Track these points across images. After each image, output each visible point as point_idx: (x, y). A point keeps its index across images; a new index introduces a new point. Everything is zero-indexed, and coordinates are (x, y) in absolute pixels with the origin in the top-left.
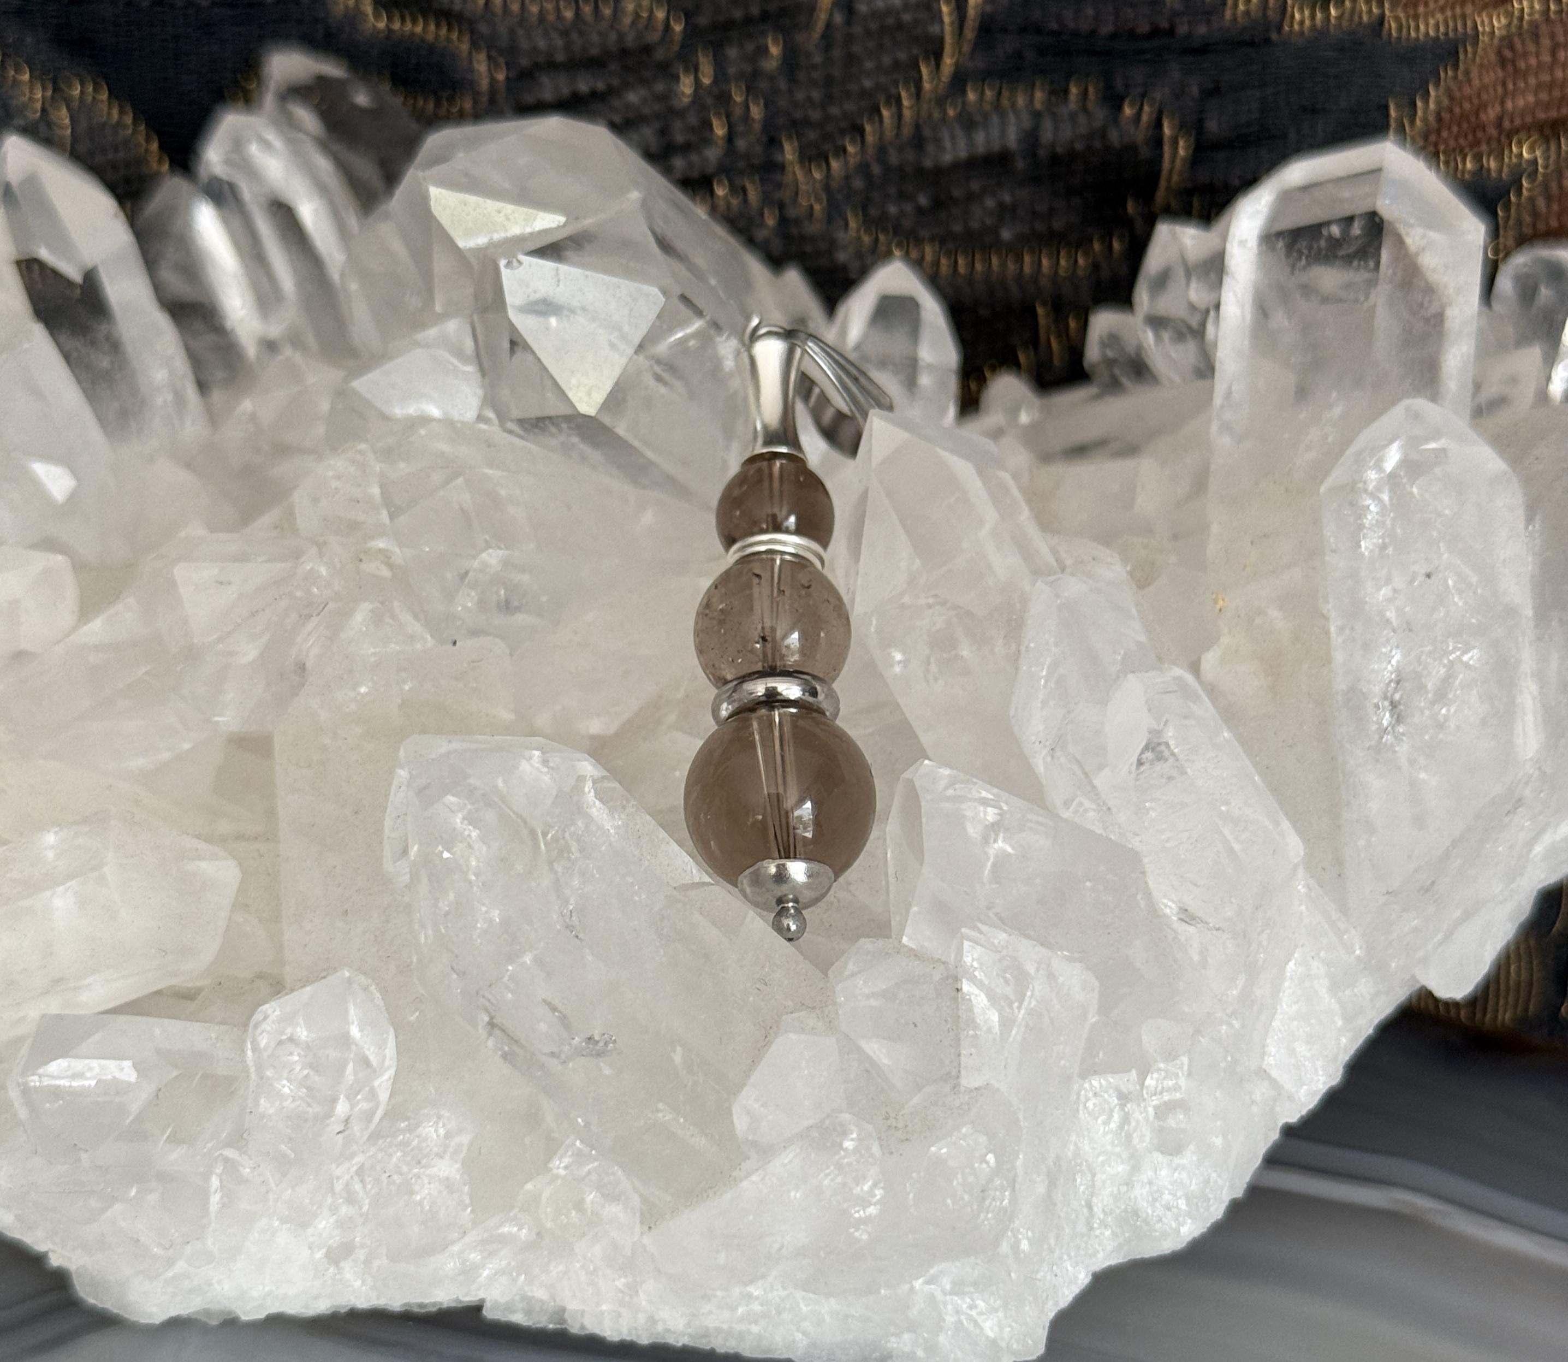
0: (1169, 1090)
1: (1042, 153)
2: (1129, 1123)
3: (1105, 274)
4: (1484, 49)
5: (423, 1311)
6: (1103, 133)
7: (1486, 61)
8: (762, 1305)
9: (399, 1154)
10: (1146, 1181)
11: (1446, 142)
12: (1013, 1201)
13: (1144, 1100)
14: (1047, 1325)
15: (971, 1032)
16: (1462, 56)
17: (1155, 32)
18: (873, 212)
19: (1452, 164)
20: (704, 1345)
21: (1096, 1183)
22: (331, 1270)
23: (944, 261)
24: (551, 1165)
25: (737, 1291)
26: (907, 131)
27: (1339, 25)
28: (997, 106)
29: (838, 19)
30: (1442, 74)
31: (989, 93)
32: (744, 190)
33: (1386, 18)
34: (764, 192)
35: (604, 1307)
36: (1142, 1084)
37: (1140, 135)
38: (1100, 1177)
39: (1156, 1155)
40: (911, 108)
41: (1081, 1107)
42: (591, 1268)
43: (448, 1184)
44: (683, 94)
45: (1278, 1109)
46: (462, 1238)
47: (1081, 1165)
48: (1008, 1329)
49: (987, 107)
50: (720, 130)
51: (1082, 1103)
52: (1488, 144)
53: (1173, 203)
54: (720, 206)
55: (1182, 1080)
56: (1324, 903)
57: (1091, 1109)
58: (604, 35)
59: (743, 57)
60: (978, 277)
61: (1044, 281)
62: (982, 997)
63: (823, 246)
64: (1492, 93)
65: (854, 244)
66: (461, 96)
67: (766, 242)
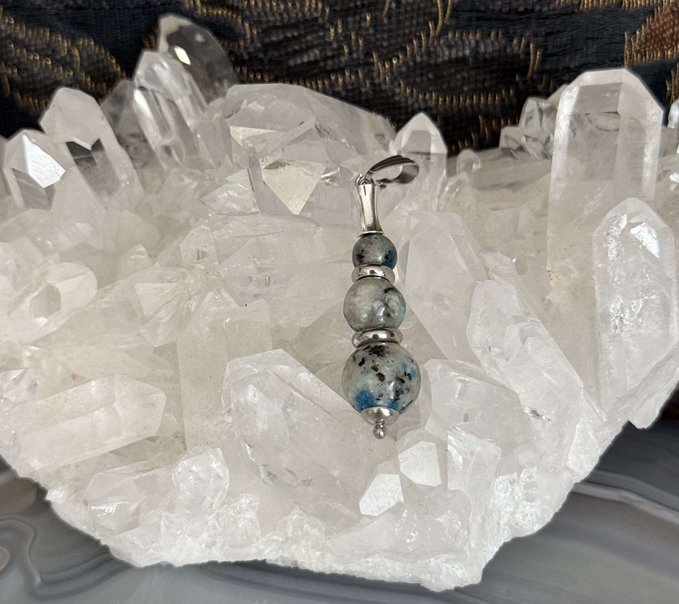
0: (529, 478)
1: (481, 58)
2: (514, 492)
3: (507, 102)
4: (666, 9)
5: (243, 562)
6: (505, 49)
7: (666, 13)
8: (372, 564)
9: (232, 511)
10: (520, 511)
11: (649, 47)
13: (520, 483)
14: (482, 570)
16: (656, 13)
17: (526, 11)
18: (411, 80)
19: (652, 55)
20: (351, 575)
23: (440, 99)
25: (363, 560)
26: (423, 49)
27: (604, 4)
28: (461, 39)
29: (394, 5)
30: (647, 20)
31: (457, 35)
32: (357, 73)
33: (624, 1)
34: (364, 73)
35: (312, 561)
36: (519, 477)
37: (520, 50)
38: (503, 513)
39: (525, 503)
40: (425, 40)
43: (251, 521)
44: (331, 36)
45: (572, 479)
46: (257, 541)
47: (495, 509)
48: (467, 574)
49: (456, 39)
50: (346, 51)
51: (495, 487)
52: (667, 46)
53: (535, 77)
54: (347, 79)
55: (535, 475)
56: (592, 402)
57: (499, 489)
58: (297, 14)
59: (355, 22)
60: (454, 105)
61: (482, 107)
62: (455, 451)
63: (390, 94)
64: (668, 25)
65: (402, 92)
66: (239, 39)
67: (366, 93)
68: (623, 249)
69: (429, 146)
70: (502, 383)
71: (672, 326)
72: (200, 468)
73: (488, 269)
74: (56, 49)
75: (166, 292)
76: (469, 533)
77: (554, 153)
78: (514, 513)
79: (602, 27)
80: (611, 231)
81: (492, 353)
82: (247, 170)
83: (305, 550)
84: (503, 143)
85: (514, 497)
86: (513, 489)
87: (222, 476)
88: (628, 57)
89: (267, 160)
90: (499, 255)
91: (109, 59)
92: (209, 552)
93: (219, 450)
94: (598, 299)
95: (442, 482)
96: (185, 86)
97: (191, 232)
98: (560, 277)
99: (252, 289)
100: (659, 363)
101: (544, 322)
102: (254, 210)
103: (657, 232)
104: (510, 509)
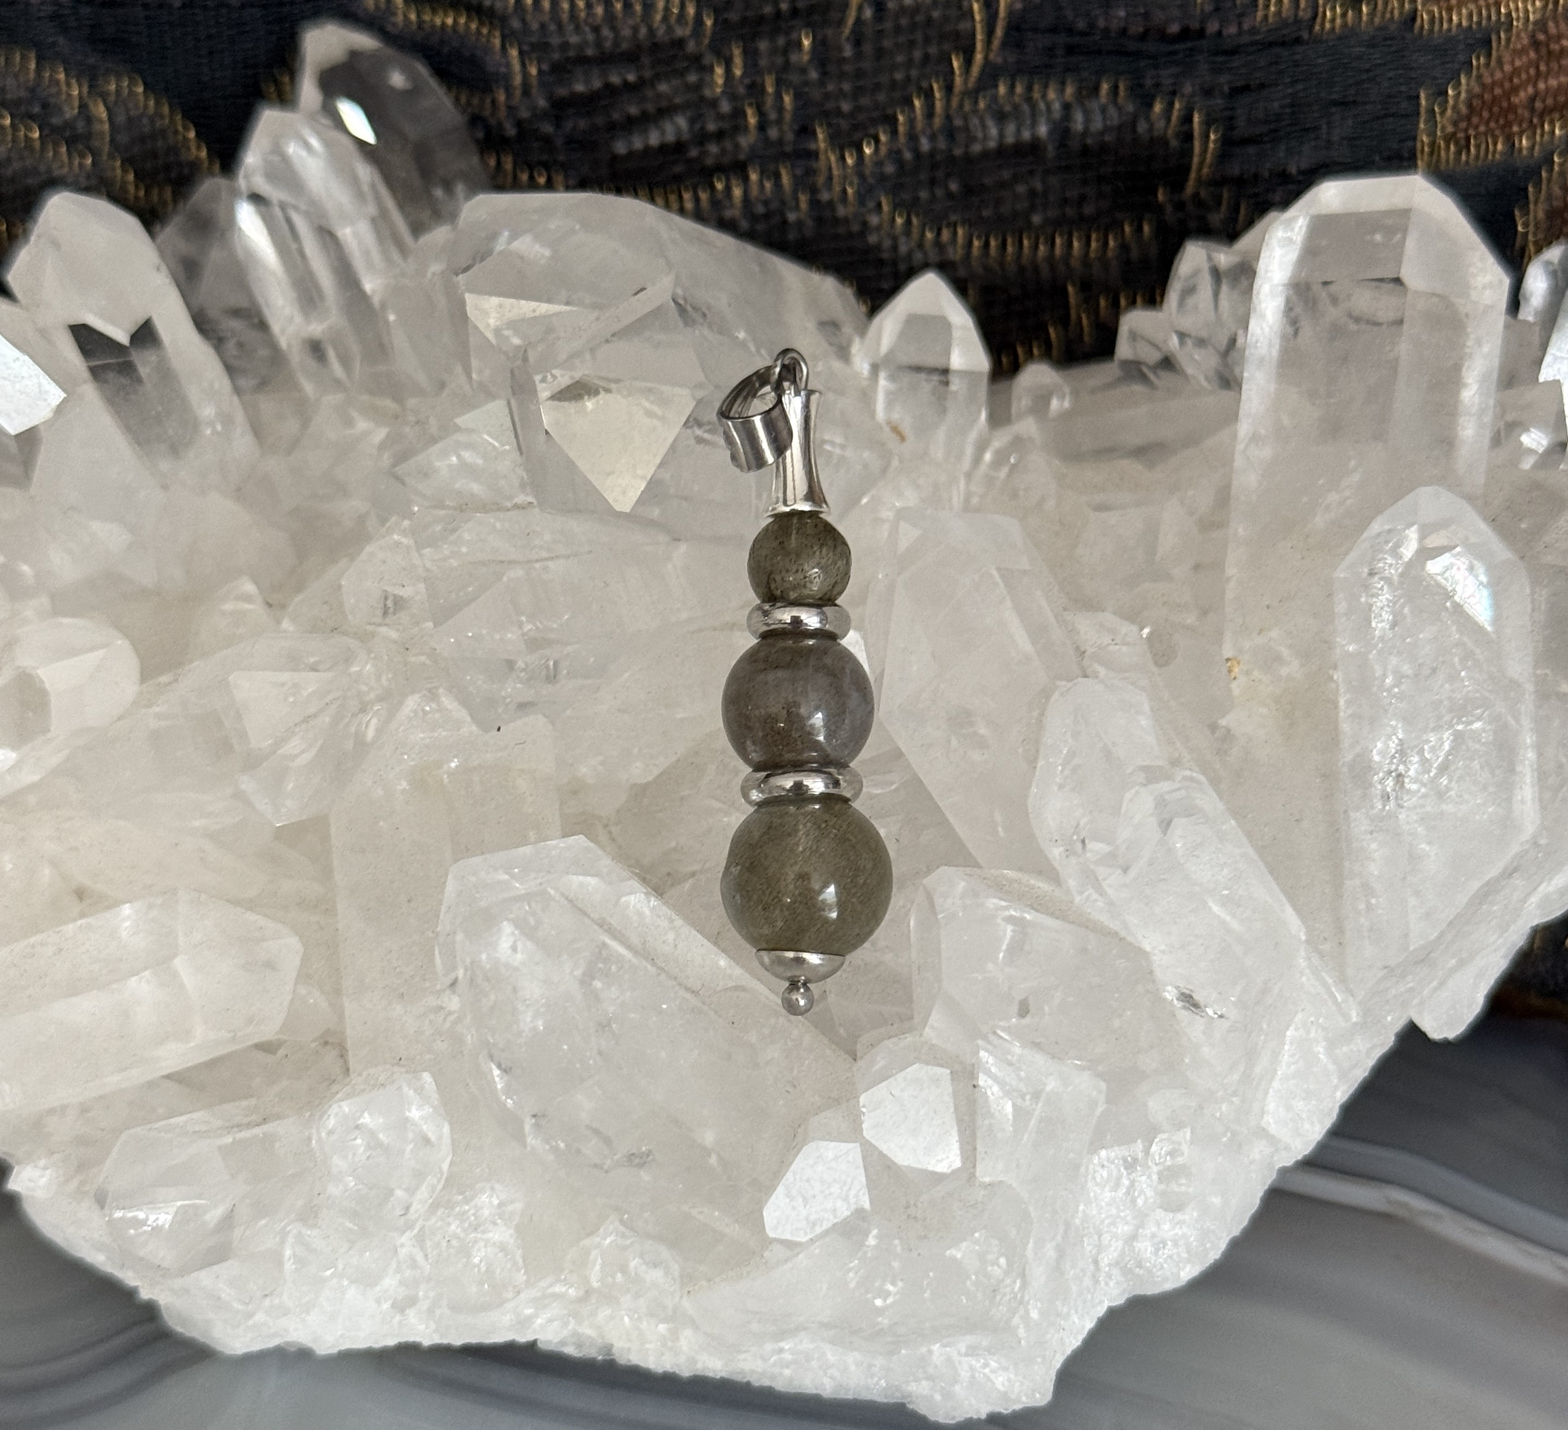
0: (1172, 1156)
1: (1073, 143)
2: (1135, 1187)
3: (1135, 254)
4: (1519, 36)
5: (482, 1344)
6: (1133, 123)
7: (1519, 46)
8: (792, 1354)
9: (457, 1222)
10: (1149, 1233)
11: (1476, 127)
13: (1149, 1166)
14: (1055, 1373)
16: (1494, 44)
17: (1185, 34)
18: (906, 195)
19: (1483, 147)
20: (741, 1379)
21: (1103, 1242)
22: (397, 1316)
23: (976, 243)
25: (769, 1346)
26: (938, 121)
27: (1371, 21)
28: (1028, 99)
29: (868, 13)
30: (1474, 62)
31: (1019, 89)
32: (777, 176)
33: (1419, 13)
34: (794, 176)
35: (648, 1346)
36: (1147, 1153)
37: (1168, 129)
38: (1106, 1237)
39: (1159, 1212)
40: (940, 100)
41: (1089, 1179)
42: (636, 1315)
44: (717, 84)
45: (1274, 1158)
46: (515, 1296)
47: (1088, 1228)
49: (1017, 99)
50: (752, 120)
51: (1090, 1176)
52: (1520, 126)
53: (1203, 194)
54: (754, 191)
55: (1185, 1148)
56: (1324, 974)
57: (1098, 1180)
58: (635, 29)
59: (774, 51)
60: (1009, 258)
61: (1075, 263)
62: (996, 1088)
63: (855, 227)
64: (1524, 76)
65: (886, 226)
66: (495, 87)
67: (800, 224)
68: (1406, 610)
69: (948, 354)
70: (1111, 926)
71: (1519, 798)
72: (381, 1121)
73: (1084, 652)
74: (52, 100)
75: (305, 694)
76: (1024, 1285)
77: (1246, 374)
78: (1133, 1237)
79: (1364, 76)
80: (1381, 565)
81: (1089, 855)
82: (505, 403)
83: (631, 1318)
84: (1123, 349)
85: (1134, 1201)
86: (1133, 1183)
87: (433, 1138)
88: (1426, 149)
89: (554, 377)
90: (1108, 618)
91: (180, 128)
92: (400, 1321)
93: (427, 1077)
94: (1346, 727)
95: (964, 1163)
96: (359, 195)
97: (369, 549)
98: (1256, 674)
99: (513, 689)
100: (1488, 883)
101: (1215, 782)
102: (521, 499)
103: (1490, 569)
104: (1126, 1228)
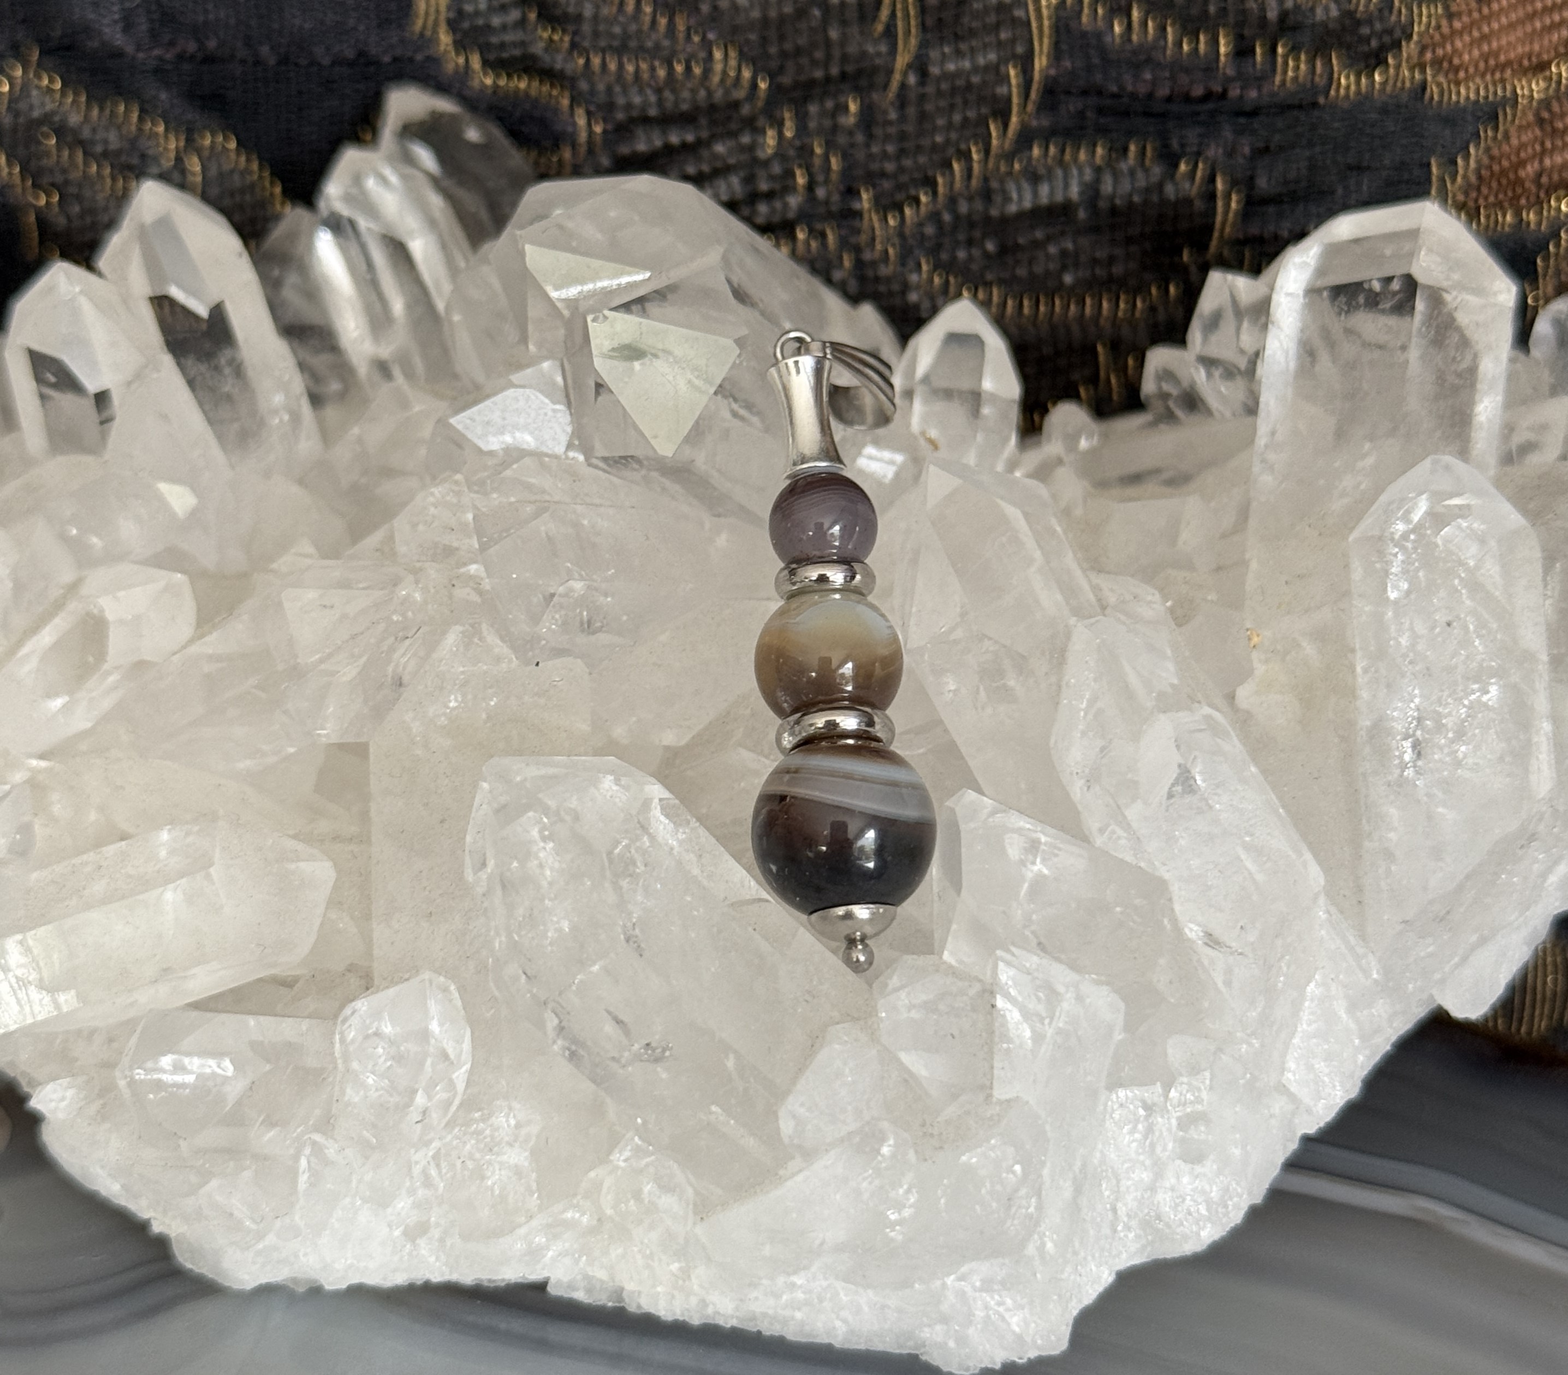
0: (1191, 1102)
1: (1102, 204)
2: (1153, 1133)
3: (1161, 314)
4: (1524, 113)
5: (492, 1285)
6: (1160, 186)
7: (1524, 123)
8: (804, 1293)
9: (473, 1142)
10: (1168, 1185)
11: (1486, 198)
12: (1039, 1208)
13: (1168, 1111)
14: (1071, 1322)
15: (1005, 1046)
16: (1501, 118)
17: (1208, 96)
18: (944, 256)
19: (1491, 220)
20: (751, 1327)
21: (1121, 1189)
22: (408, 1246)
23: (1010, 303)
24: (611, 1158)
25: (781, 1280)
26: (974, 182)
27: (1383, 91)
28: (1061, 162)
29: (912, 79)
30: (1482, 134)
31: (1052, 150)
32: (823, 235)
33: (1429, 84)
34: (839, 235)
35: (659, 1289)
36: (1166, 1097)
37: (1193, 189)
38: (1125, 1183)
39: (1178, 1162)
40: (979, 162)
41: (1107, 1117)
42: (648, 1252)
43: (518, 1172)
44: (769, 146)
45: (1297, 1121)
46: (527, 1222)
47: (1106, 1171)
48: (1033, 1325)
49: (1051, 162)
50: (801, 180)
51: (1108, 1114)
52: (1528, 200)
53: (1226, 253)
54: (801, 248)
55: (1204, 1094)
56: (1344, 930)
57: (1117, 1120)
58: (694, 92)
59: (823, 113)
60: (1041, 318)
61: (1102, 322)
62: (1014, 1012)
63: (896, 287)
64: (1530, 150)
65: (924, 284)
66: (561, 146)
67: (843, 283)
68: (1421, 575)
74: (150, 152)
79: (1378, 143)
82: (557, 360)
85: (1152, 1145)
86: (1151, 1124)
87: (452, 1056)
89: (606, 319)
91: (267, 184)
92: (411, 1253)
94: (1364, 693)
104: (1145, 1176)
